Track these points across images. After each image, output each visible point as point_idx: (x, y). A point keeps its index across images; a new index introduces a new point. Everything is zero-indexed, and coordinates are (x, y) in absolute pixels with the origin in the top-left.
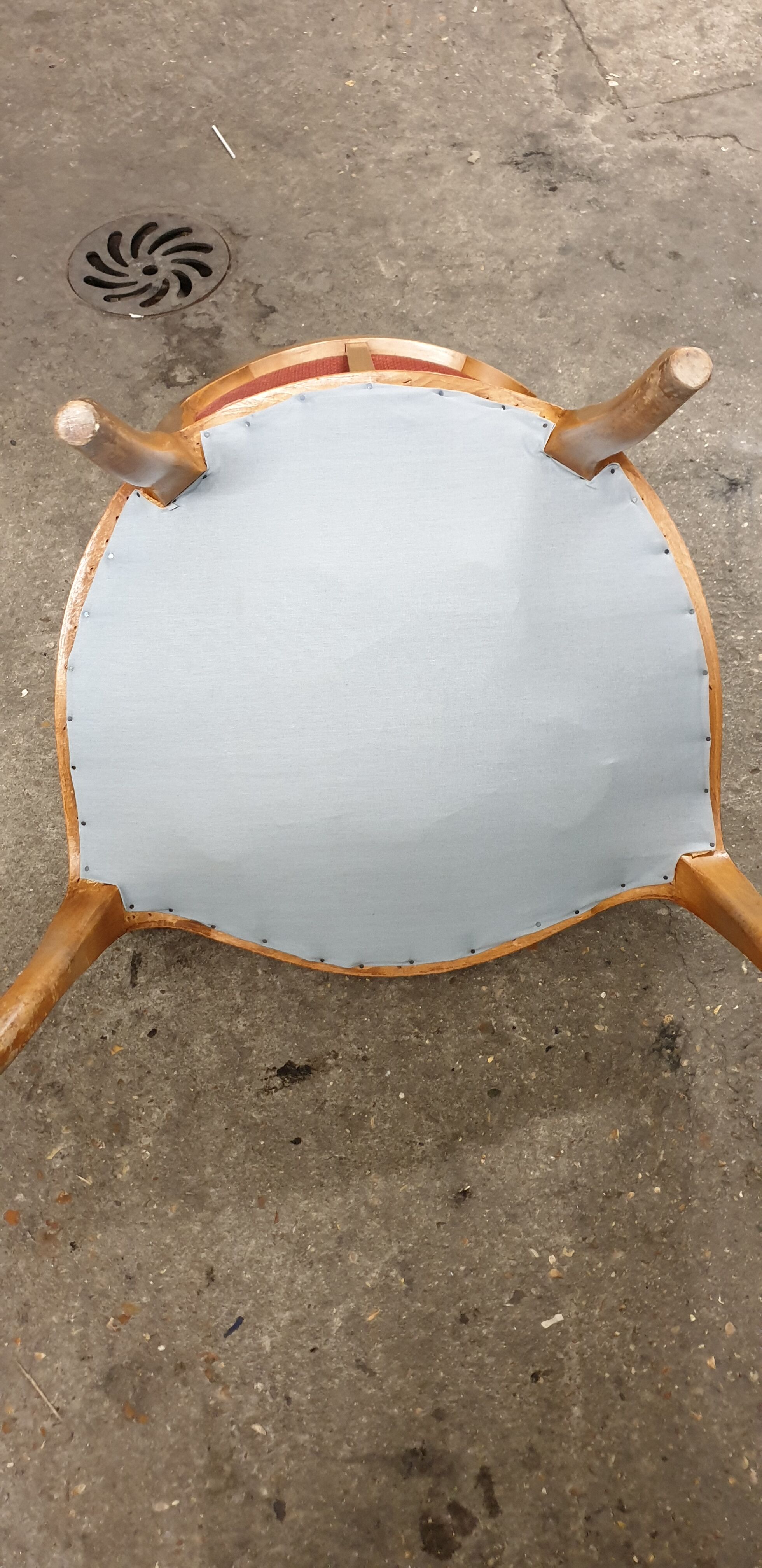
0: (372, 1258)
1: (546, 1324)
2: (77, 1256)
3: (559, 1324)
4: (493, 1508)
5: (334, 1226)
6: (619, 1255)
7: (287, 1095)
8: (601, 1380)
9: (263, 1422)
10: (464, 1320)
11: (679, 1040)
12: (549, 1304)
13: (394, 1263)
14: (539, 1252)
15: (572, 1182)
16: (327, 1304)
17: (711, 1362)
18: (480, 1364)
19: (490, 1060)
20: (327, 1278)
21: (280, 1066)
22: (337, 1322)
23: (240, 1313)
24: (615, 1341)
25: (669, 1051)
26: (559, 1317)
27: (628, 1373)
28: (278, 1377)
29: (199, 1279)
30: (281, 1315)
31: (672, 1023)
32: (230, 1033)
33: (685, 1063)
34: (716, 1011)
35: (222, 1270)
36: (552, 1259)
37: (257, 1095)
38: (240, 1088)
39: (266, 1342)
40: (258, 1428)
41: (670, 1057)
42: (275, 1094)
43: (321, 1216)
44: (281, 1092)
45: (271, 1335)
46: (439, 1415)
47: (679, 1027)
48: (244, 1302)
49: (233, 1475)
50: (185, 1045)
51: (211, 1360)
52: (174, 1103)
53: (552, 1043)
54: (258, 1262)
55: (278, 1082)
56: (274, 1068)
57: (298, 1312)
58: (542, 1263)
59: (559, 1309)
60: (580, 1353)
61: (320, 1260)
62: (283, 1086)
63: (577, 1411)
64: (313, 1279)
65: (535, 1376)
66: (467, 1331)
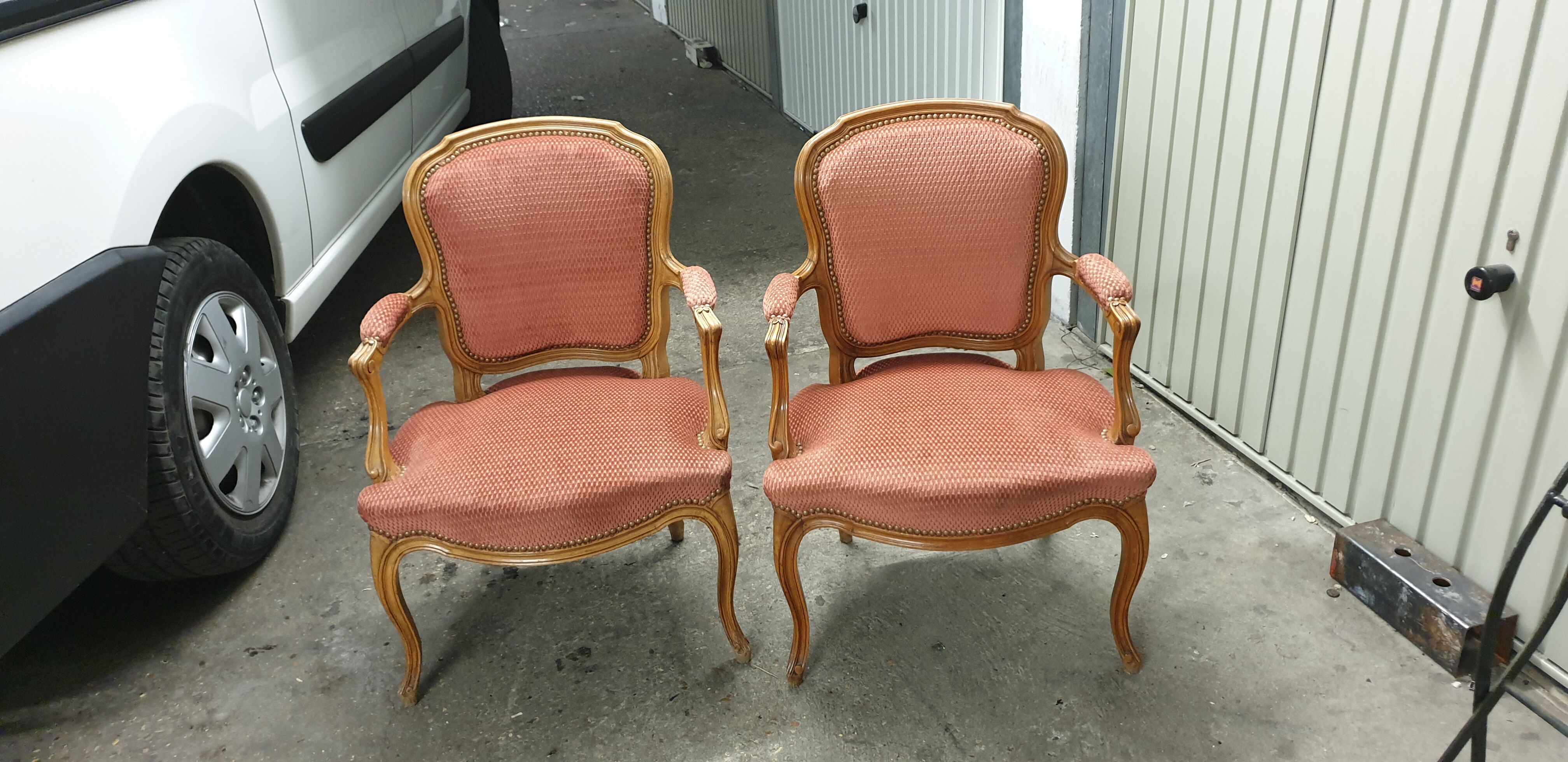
0: (604, 726)
1: (521, 714)
2: (757, 714)
3: (514, 714)
4: (559, 661)
5: (622, 735)
6: (475, 740)
8: (499, 699)
9: (659, 672)
10: (560, 711)
12: (516, 721)
13: (593, 726)
14: (516, 737)
16: (628, 709)
17: (444, 710)
18: (555, 699)
20: (627, 718)
22: (622, 705)
23: (671, 702)
24: (488, 712)
26: (513, 717)
27: (485, 702)
28: (652, 685)
29: (692, 712)
30: (651, 704)
35: (681, 715)
36: (511, 735)
39: (658, 695)
40: (662, 670)
43: (630, 738)
45: (656, 697)
46: (578, 682)
48: (669, 706)
49: (672, 657)
51: (685, 688)
54: (663, 720)
57: (642, 705)
58: (515, 733)
59: (513, 720)
60: (506, 707)
61: (631, 723)
63: (514, 690)
64: (634, 716)
65: (530, 697)
66: (560, 708)
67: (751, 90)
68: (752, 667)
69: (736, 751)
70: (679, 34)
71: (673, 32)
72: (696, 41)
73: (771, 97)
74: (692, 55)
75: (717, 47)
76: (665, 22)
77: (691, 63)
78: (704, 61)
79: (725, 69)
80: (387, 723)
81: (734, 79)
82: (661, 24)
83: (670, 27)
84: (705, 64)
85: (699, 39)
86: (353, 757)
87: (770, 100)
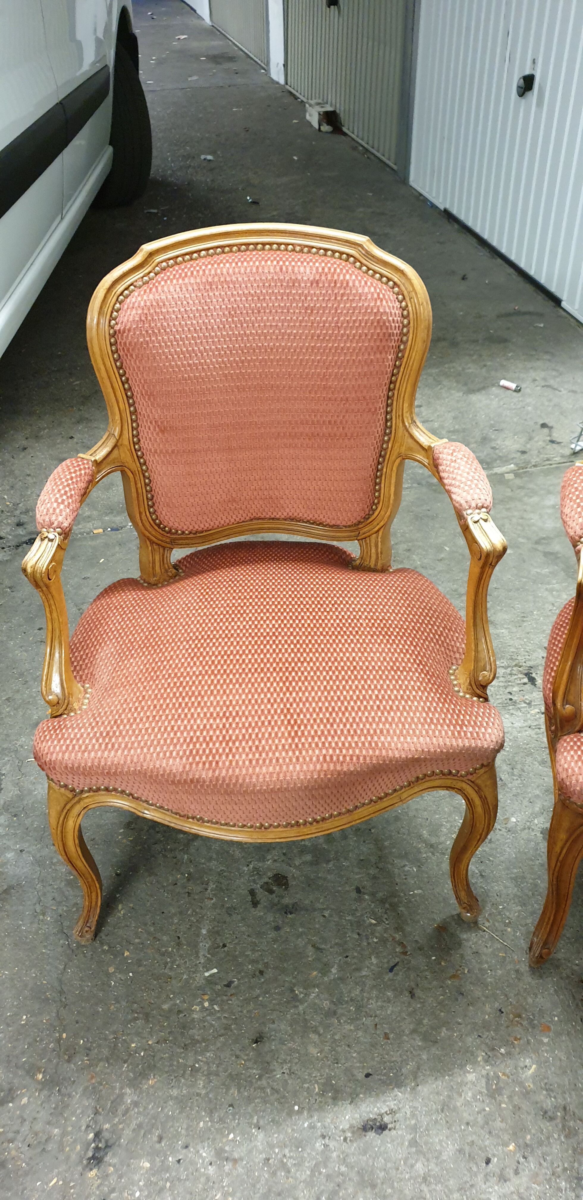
0: (315, 1004)
1: (215, 971)
2: (497, 1005)
3: (207, 971)
4: (252, 892)
5: (339, 1021)
6: (165, 1007)
7: (378, 1109)
8: (188, 945)
9: (371, 924)
11: (90, 1154)
12: (210, 981)
13: (301, 1002)
14: (213, 1008)
15: (187, 1049)
16: (341, 979)
17: (126, 954)
18: (253, 951)
19: (231, 1136)
20: (342, 992)
21: (386, 1132)
22: (334, 970)
23: (391, 974)
24: (177, 963)
25: (100, 1145)
26: (207, 974)
27: (173, 948)
28: (365, 944)
29: (418, 992)
30: (367, 974)
31: (91, 1170)
32: (428, 1160)
33: (91, 1135)
34: (55, 1180)
35: (406, 997)
36: (206, 1004)
37: (399, 1109)
38: (413, 1115)
39: (374, 960)
40: (374, 922)
41: (100, 1141)
42: (387, 1109)
43: (347, 1027)
44: (383, 1111)
45: (372, 964)
46: (277, 928)
47: (87, 1166)
48: (390, 980)
49: (384, 903)
50: (461, 1151)
51: (405, 953)
52: (458, 1104)
53: (185, 1151)
54: (384, 1001)
55: (386, 1119)
56: (390, 1130)
57: (357, 974)
58: (212, 1001)
59: (206, 978)
60: (197, 957)
61: (347, 1002)
62: (381, 1115)
63: (204, 932)
64: (350, 992)
65: (224, 946)
66: (260, 966)
67: (372, 157)
68: (480, 929)
69: (479, 1065)
70: (298, 94)
71: (291, 93)
72: (318, 104)
73: (395, 167)
74: (313, 117)
75: (338, 111)
76: (282, 81)
77: (312, 126)
78: (325, 125)
79: (345, 134)
80: (62, 967)
81: (355, 145)
82: (278, 83)
83: (288, 87)
84: (326, 128)
85: (320, 101)
86: (24, 1017)
87: (393, 169)
